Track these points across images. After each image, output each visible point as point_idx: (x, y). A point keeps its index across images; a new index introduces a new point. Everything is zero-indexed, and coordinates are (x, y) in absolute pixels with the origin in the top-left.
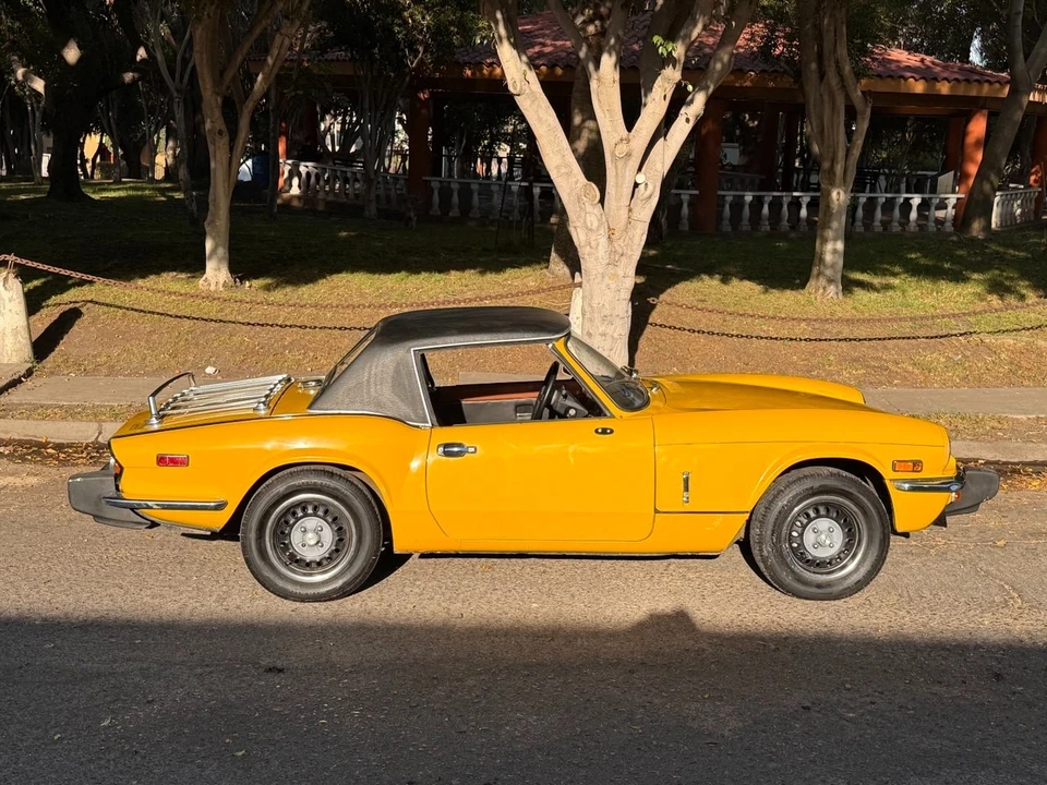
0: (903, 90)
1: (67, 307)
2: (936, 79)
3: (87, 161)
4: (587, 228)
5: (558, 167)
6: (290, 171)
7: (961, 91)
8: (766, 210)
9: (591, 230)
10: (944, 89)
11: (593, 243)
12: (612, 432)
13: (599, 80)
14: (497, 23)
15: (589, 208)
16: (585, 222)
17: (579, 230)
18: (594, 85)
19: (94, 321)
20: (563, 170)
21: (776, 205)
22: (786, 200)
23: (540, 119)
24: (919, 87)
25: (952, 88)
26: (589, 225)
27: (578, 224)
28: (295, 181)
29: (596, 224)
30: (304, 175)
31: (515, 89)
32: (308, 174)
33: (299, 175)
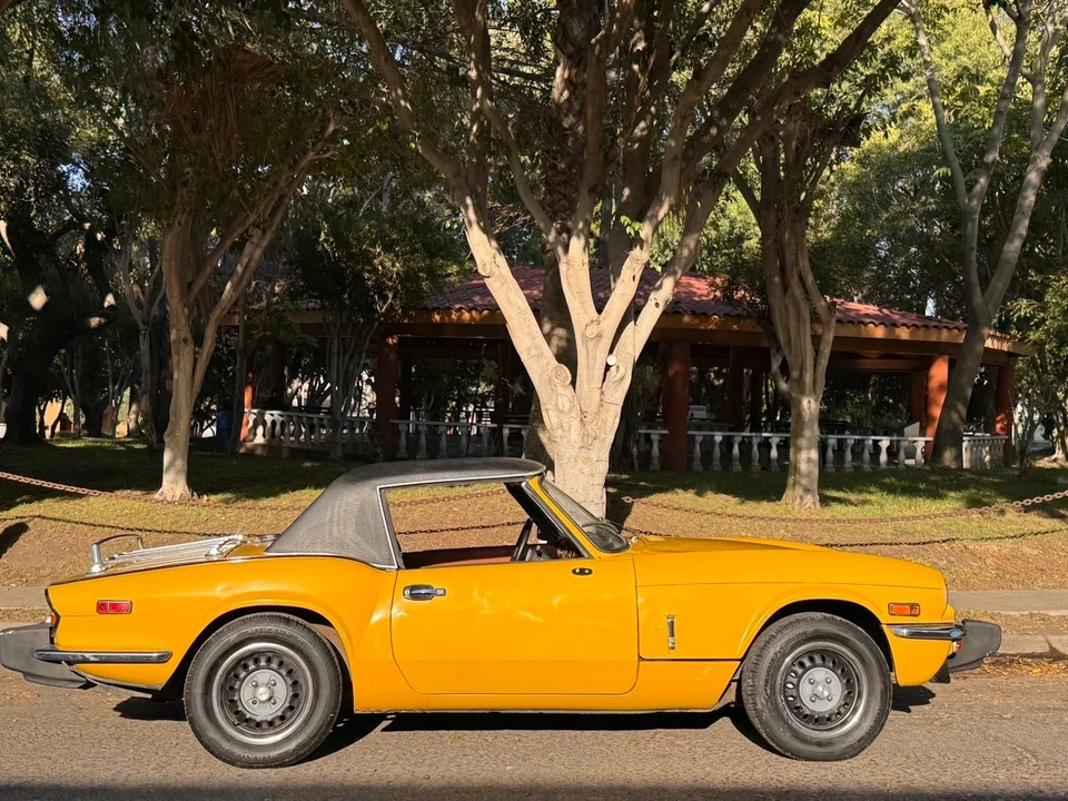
0: (864, 335)
1: (14, 522)
2: (895, 325)
3: (46, 428)
4: (558, 410)
5: (528, 349)
6: (255, 421)
7: (921, 336)
8: (736, 450)
9: (562, 412)
10: (904, 334)
11: (565, 425)
12: (590, 572)
13: (568, 263)
14: (466, 208)
15: (560, 390)
16: (557, 405)
17: (550, 412)
18: (563, 268)
19: (41, 534)
20: (534, 352)
21: (746, 446)
22: (755, 441)
23: (510, 302)
24: (879, 332)
25: (911, 333)
26: (561, 407)
27: (550, 407)
28: (260, 430)
29: (567, 406)
30: (269, 424)
31: (485, 271)
32: (274, 422)
33: (264, 424)
